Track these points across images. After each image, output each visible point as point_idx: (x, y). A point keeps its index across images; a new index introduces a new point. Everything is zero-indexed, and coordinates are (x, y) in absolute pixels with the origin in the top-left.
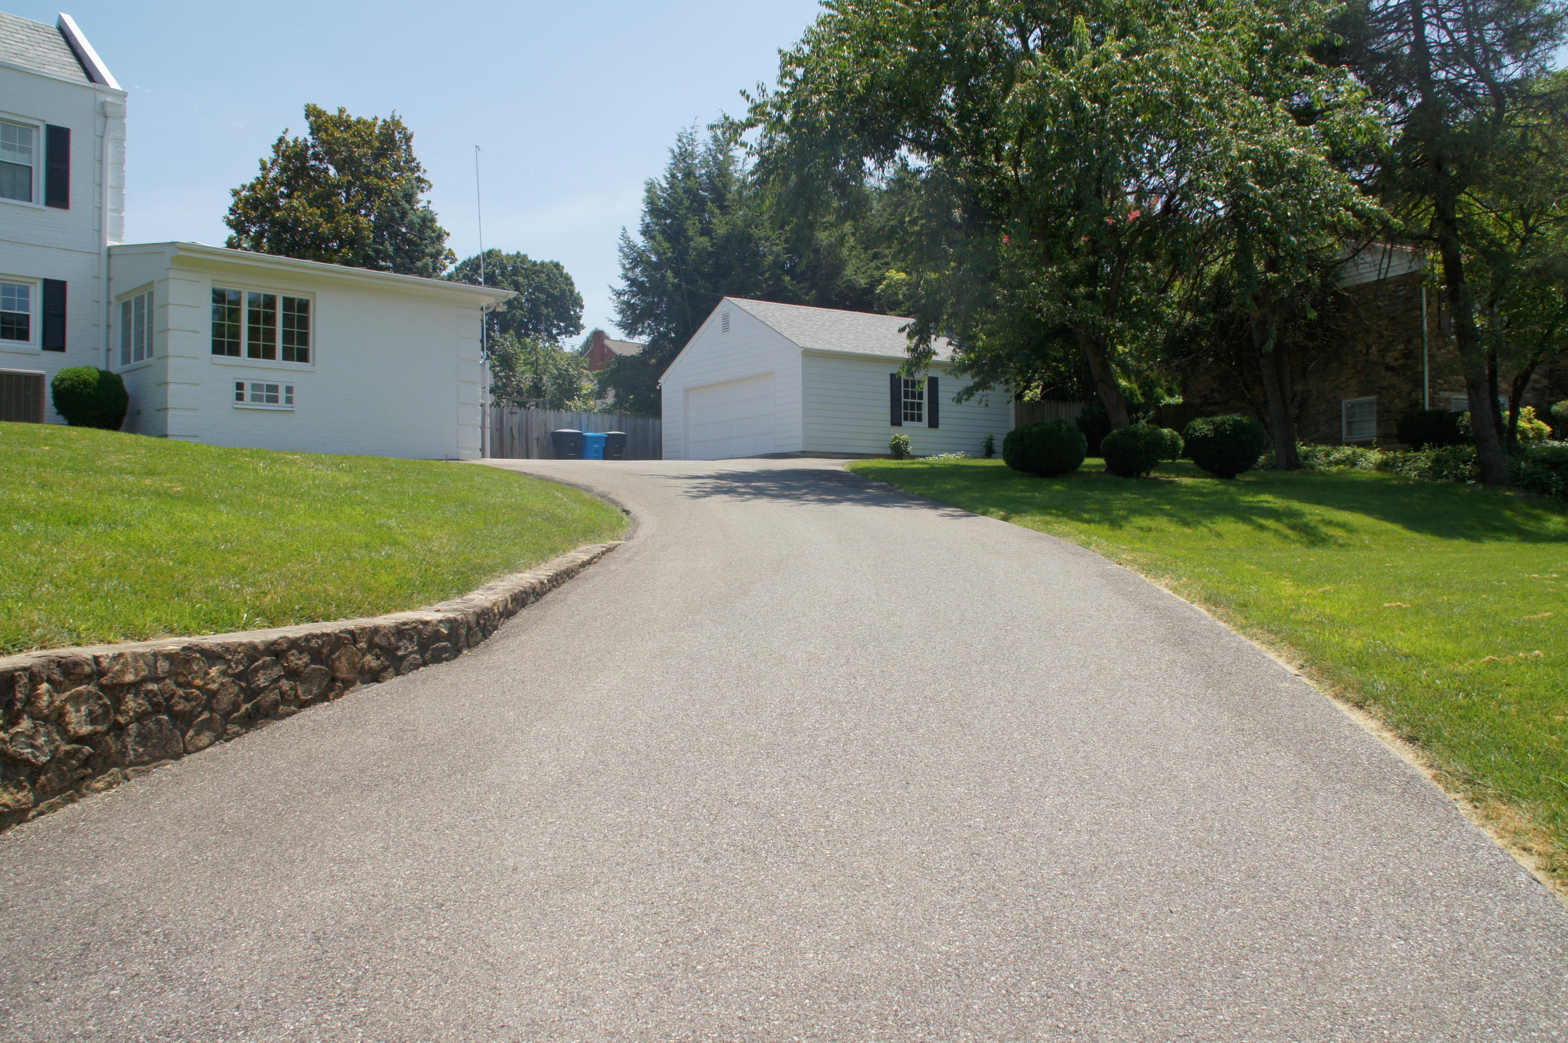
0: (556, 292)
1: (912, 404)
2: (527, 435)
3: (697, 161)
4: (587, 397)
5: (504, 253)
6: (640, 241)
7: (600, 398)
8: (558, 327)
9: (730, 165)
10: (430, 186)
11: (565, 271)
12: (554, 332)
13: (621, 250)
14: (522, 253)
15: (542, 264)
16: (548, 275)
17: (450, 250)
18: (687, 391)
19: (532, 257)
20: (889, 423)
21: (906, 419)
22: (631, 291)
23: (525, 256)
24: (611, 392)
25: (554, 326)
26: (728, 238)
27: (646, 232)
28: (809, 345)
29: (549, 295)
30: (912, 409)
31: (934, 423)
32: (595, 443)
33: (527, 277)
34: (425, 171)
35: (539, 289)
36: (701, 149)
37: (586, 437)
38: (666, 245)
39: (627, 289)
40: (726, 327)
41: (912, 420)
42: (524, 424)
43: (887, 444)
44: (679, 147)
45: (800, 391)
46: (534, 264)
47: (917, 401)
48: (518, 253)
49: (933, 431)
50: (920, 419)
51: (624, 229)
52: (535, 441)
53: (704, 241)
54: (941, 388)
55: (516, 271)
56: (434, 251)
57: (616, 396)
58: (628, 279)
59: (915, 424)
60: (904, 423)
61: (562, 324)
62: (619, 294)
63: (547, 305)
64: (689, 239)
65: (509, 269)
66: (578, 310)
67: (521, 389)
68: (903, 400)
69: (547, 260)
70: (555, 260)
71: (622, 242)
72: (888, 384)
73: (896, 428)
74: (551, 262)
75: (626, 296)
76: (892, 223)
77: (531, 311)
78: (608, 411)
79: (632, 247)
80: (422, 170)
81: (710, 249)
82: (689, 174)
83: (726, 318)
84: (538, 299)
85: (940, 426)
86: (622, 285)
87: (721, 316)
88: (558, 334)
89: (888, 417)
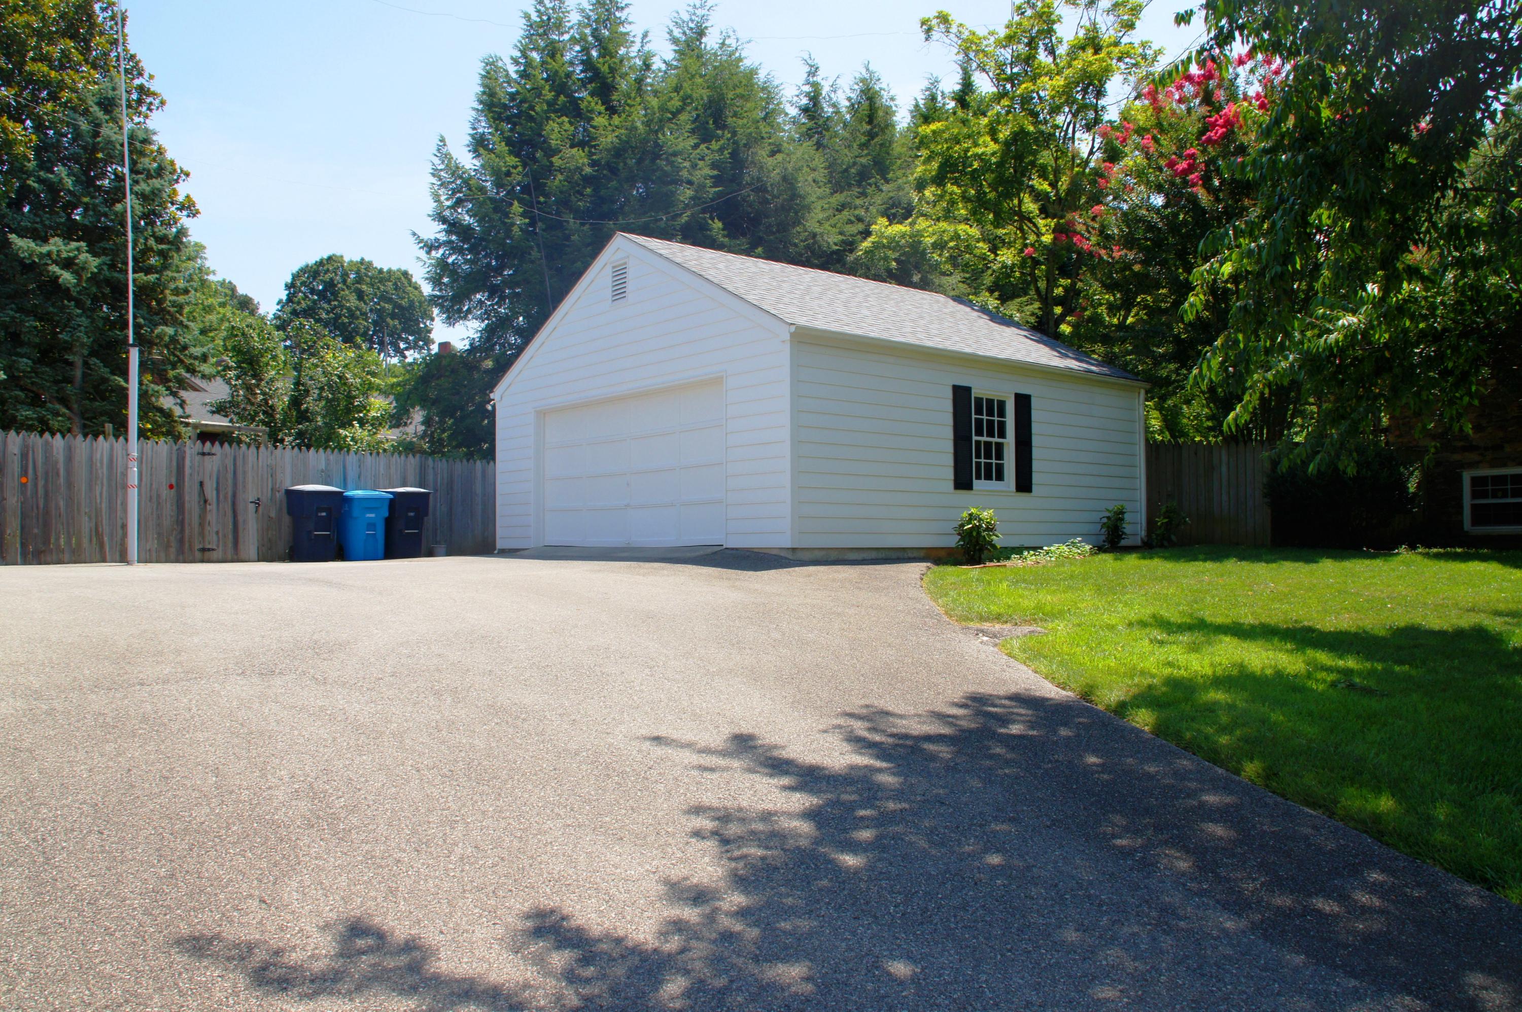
0: (404, 303)
1: (988, 445)
2: (234, 495)
3: (566, 37)
4: (377, 423)
5: (347, 259)
6: (468, 162)
7: (397, 426)
8: (406, 341)
9: (619, 45)
10: (163, 103)
11: (414, 280)
12: (402, 345)
13: (435, 173)
14: (367, 259)
15: (389, 271)
16: (395, 284)
17: (188, 197)
18: (542, 414)
19: (378, 264)
20: (951, 485)
21: (978, 477)
22: (450, 242)
23: (370, 263)
24: (418, 415)
25: (402, 339)
26: (619, 152)
27: (479, 144)
28: (802, 321)
29: (397, 306)
30: (988, 456)
31: (1024, 484)
32: (370, 510)
33: (372, 285)
34: (151, 77)
35: (384, 298)
36: (574, 18)
37: (349, 500)
38: (512, 160)
39: (443, 237)
40: (619, 291)
41: (988, 477)
42: (230, 476)
43: (950, 527)
44: (538, 11)
45: (785, 419)
46: (381, 271)
47: (996, 440)
48: (363, 259)
49: (1023, 496)
50: (1000, 477)
51: (442, 140)
52: (252, 507)
53: (579, 157)
54: (1035, 415)
55: (359, 280)
56: (148, 189)
57: (427, 422)
58: (444, 220)
59: (993, 484)
60: (976, 482)
61: (411, 338)
62: (430, 247)
63: (393, 316)
64: (551, 152)
65: (352, 276)
66: (428, 323)
67: (272, 408)
68: (975, 438)
69: (394, 268)
70: (403, 268)
71: (437, 161)
72: (948, 406)
73: (963, 494)
74: (399, 270)
75: (441, 251)
76: (864, 161)
77: (375, 323)
78: (407, 448)
79: (455, 170)
80: (146, 76)
81: (588, 170)
82: (553, 51)
83: (620, 275)
84: (382, 310)
85: (1034, 488)
86: (434, 231)
87: (609, 271)
88: (407, 349)
89: (950, 474)
